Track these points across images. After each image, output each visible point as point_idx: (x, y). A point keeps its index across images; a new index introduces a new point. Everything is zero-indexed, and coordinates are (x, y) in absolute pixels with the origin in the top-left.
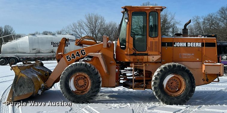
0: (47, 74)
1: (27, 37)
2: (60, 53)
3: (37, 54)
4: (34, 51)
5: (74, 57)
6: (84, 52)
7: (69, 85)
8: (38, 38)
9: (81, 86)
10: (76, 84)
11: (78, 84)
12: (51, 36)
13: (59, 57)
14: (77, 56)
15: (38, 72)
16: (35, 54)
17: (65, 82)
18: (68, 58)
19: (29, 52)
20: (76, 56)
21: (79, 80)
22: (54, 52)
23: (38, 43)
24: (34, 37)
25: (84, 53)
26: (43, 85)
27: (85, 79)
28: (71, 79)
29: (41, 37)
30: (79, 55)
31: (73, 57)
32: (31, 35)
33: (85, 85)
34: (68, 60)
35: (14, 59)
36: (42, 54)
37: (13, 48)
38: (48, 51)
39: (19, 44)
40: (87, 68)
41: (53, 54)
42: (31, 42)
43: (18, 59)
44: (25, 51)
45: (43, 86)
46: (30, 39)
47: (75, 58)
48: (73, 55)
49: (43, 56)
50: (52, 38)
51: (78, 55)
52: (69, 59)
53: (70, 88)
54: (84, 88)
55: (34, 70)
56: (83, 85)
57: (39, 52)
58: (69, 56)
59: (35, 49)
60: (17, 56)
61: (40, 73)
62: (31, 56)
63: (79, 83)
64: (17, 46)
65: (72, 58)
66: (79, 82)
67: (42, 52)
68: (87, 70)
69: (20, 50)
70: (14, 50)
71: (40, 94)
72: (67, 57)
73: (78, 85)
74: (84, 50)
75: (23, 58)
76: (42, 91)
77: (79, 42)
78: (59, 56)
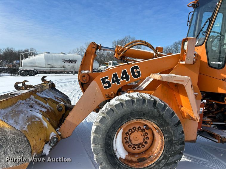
0: (61, 108)
1: (43, 54)
2: (86, 72)
3: (51, 68)
4: (49, 66)
5: (118, 81)
6: (138, 70)
7: (113, 147)
8: (52, 55)
9: (136, 145)
10: (126, 142)
11: (130, 141)
12: (63, 54)
13: (84, 79)
14: (123, 78)
15: (44, 104)
16: (49, 68)
17: (106, 139)
18: (104, 83)
19: (45, 66)
20: (120, 79)
21: (133, 132)
22: (65, 68)
23: (52, 59)
24: (48, 55)
25: (136, 74)
26: (53, 134)
27: (146, 131)
28: (117, 134)
29: (55, 55)
30: (127, 78)
31: (115, 80)
32: (46, 53)
33: (146, 143)
34: (106, 87)
35: (33, 72)
36: (55, 69)
37: (32, 63)
38: (60, 67)
39: (37, 60)
40: (158, 111)
41: (64, 69)
42: (47, 59)
43: (36, 72)
44: (41, 66)
45: (53, 138)
46: (45, 56)
47: (118, 83)
48: (115, 76)
49: (56, 70)
50: (63, 56)
51: (124, 76)
52: (107, 85)
53: (116, 153)
54: (142, 149)
55: (37, 100)
56: (140, 144)
57: (53, 67)
58: (107, 78)
59: (50, 64)
60: (35, 69)
61: (47, 105)
62: (46, 69)
63: (131, 138)
64: (35, 61)
65: (113, 82)
66: (132, 136)
67: (56, 67)
68: (157, 115)
69: (37, 65)
70: (33, 65)
71: (47, 153)
72: (103, 80)
73: (130, 144)
74: (137, 68)
75: (40, 71)
76: (51, 147)
77: (121, 51)
78: (84, 76)
